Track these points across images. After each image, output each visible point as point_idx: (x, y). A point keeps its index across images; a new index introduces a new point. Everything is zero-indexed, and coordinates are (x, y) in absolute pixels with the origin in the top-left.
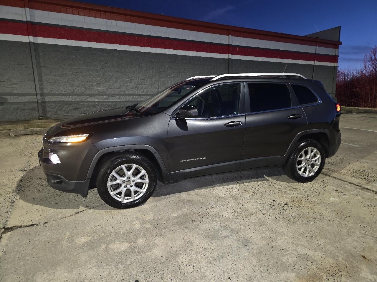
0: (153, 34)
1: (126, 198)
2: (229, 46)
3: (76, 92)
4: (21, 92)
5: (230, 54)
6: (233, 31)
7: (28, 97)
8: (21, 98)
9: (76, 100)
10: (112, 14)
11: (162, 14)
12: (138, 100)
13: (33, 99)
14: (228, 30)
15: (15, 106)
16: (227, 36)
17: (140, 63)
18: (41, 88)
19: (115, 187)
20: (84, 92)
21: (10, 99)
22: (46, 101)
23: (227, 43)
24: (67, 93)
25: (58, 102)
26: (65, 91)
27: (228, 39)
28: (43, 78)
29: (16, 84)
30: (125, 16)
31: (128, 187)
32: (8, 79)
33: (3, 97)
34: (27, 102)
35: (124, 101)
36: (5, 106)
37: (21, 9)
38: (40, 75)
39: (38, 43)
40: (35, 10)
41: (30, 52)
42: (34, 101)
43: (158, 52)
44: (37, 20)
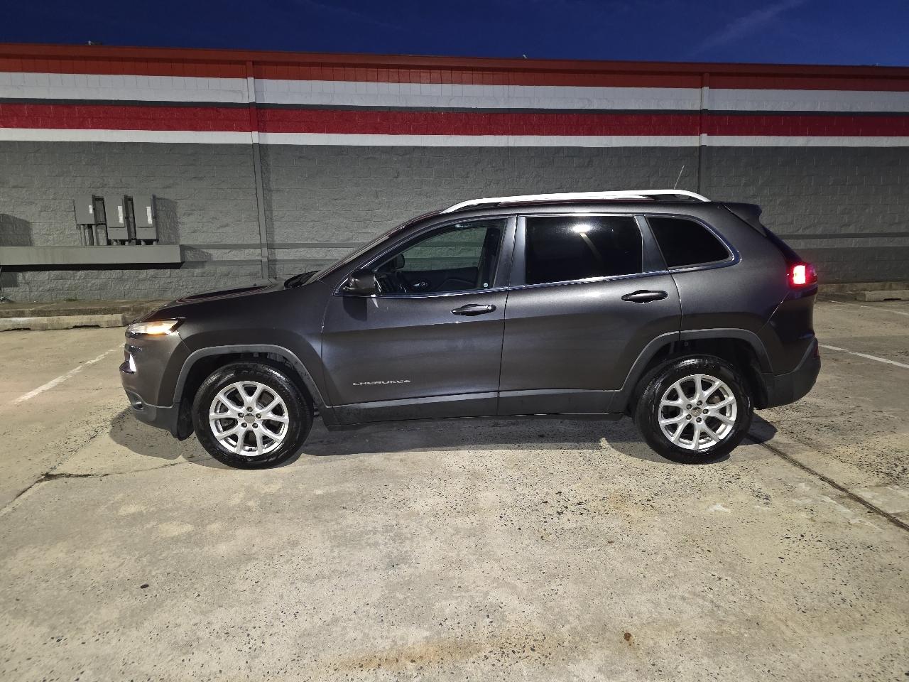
0: (502, 105)
1: (247, 448)
2: (703, 113)
3: (334, 241)
4: (235, 241)
5: (704, 135)
6: (712, 74)
7: (247, 251)
8: (234, 252)
9: (333, 256)
10: (412, 70)
11: (524, 56)
12: (461, 256)
13: (254, 254)
14: (701, 74)
15: (224, 269)
16: (697, 91)
17: (468, 173)
18: (270, 232)
19: (227, 424)
20: (348, 240)
21: (216, 255)
22: (278, 259)
23: (697, 107)
24: (316, 242)
25: (300, 260)
26: (313, 239)
27: (699, 98)
28: (275, 213)
29: (227, 225)
30: (439, 71)
31: (250, 426)
32: (213, 218)
33: (205, 250)
34: (245, 261)
35: (431, 259)
36: (207, 268)
37: (240, 80)
38: (269, 208)
39: (267, 146)
40: (264, 80)
41: (252, 164)
42: (257, 258)
43: (511, 144)
44: (268, 99)
